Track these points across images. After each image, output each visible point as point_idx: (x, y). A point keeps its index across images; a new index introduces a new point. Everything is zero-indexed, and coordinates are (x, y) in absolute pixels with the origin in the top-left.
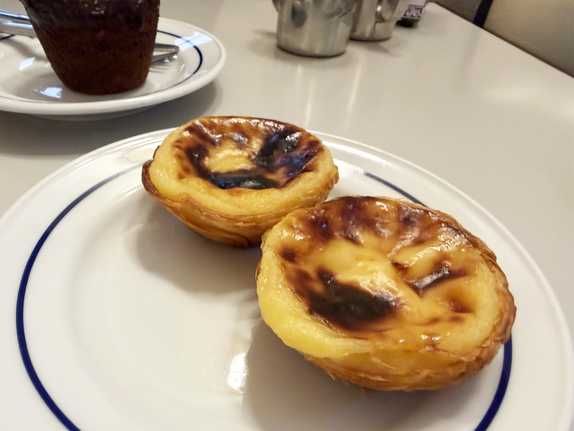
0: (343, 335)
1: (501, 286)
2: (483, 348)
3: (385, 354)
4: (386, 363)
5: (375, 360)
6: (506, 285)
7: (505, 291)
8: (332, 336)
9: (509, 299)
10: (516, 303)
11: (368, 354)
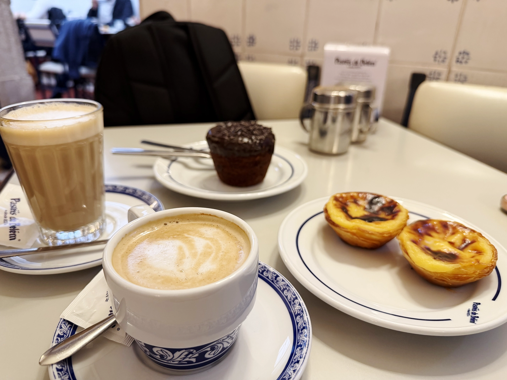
0: (449, 263)
1: (489, 243)
2: (492, 262)
3: (464, 267)
4: (466, 270)
5: (463, 269)
6: (490, 243)
7: (490, 244)
8: (446, 264)
9: (493, 246)
10: (496, 248)
11: (460, 268)
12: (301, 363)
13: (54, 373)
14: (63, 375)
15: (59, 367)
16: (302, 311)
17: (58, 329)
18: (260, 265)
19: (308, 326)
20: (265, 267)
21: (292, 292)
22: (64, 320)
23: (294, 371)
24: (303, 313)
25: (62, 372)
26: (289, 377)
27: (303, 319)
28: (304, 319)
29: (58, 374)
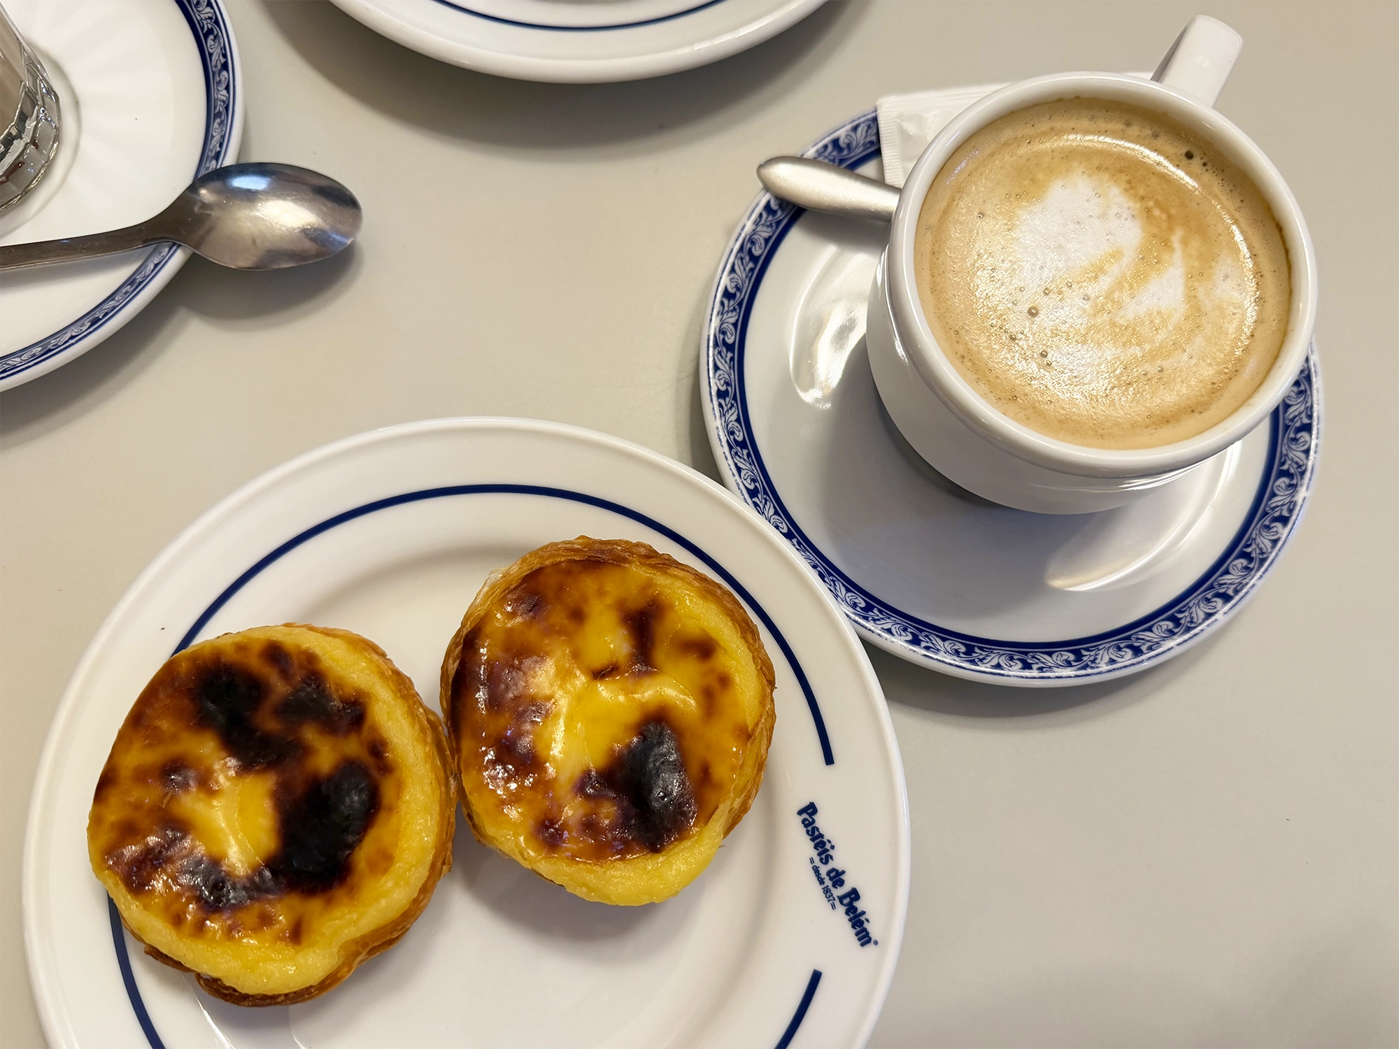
12: (1027, 673)
13: (757, 205)
14: (763, 225)
15: (774, 206)
16: (1188, 629)
17: (849, 127)
18: (1303, 456)
19: (1144, 657)
20: (1303, 473)
21: (1245, 581)
22: (875, 119)
23: (998, 666)
24: (1181, 635)
25: (770, 218)
26: (977, 660)
27: (1164, 639)
28: (1162, 642)
29: (761, 215)
